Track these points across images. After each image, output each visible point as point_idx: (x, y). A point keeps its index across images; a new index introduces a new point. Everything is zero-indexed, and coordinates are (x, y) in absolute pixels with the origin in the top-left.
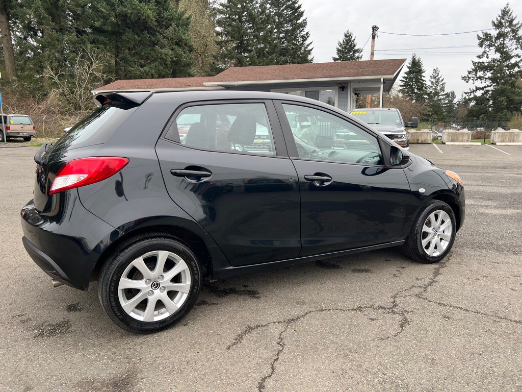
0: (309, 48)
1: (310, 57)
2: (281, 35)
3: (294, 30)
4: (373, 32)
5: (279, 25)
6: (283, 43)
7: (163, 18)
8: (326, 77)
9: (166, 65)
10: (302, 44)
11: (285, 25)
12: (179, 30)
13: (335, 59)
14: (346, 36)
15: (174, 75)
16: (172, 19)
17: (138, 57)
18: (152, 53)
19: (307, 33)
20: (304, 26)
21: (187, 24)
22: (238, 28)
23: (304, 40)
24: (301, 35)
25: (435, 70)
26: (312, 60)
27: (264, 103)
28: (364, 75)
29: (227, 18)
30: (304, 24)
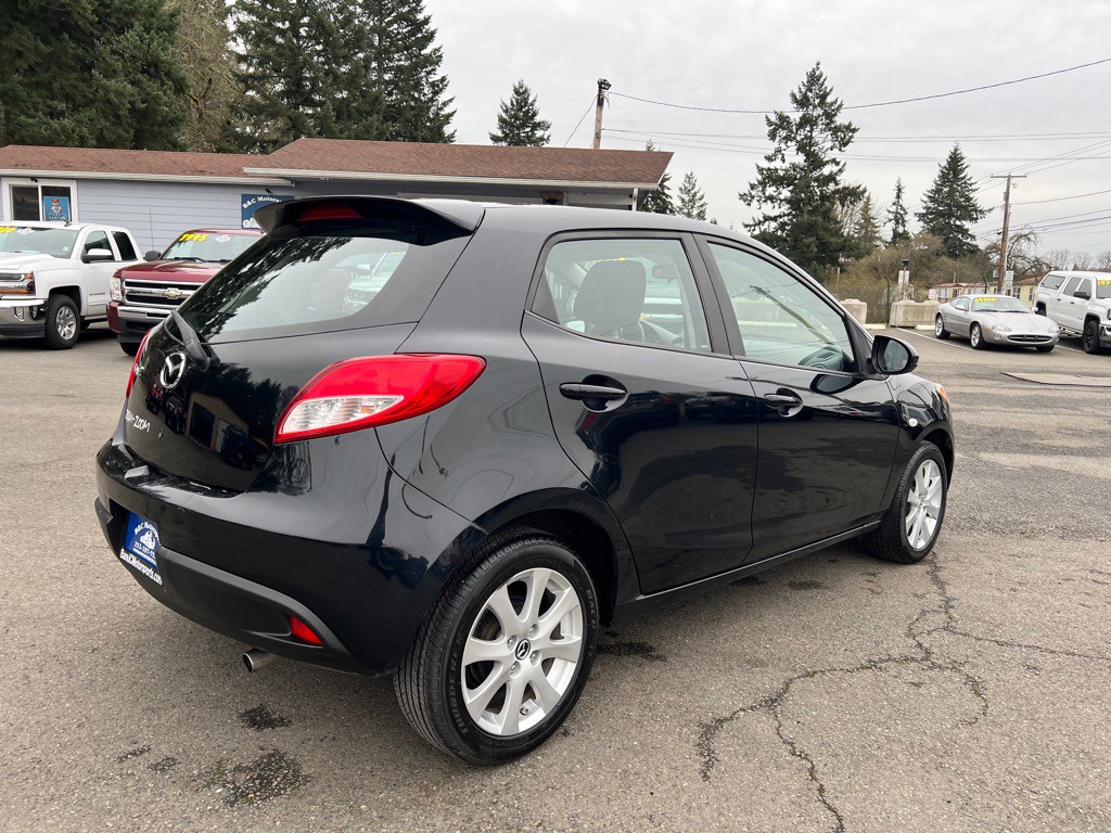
0: (447, 111)
1: (447, 130)
2: (387, 77)
3: (415, 67)
4: (600, 91)
5: (382, 54)
6: (390, 94)
7: (109, 6)
8: (523, 177)
9: (118, 117)
10: (432, 100)
11: (396, 56)
12: (152, 39)
13: (495, 139)
14: (517, 92)
15: (138, 143)
16: (133, 13)
17: (44, 93)
18: (82, 86)
19: (443, 79)
20: (437, 64)
21: (171, 29)
22: (291, 49)
23: (436, 93)
24: (430, 80)
25: (689, 178)
26: (452, 136)
27: (680, 239)
29: (264, 25)
30: (435, 60)
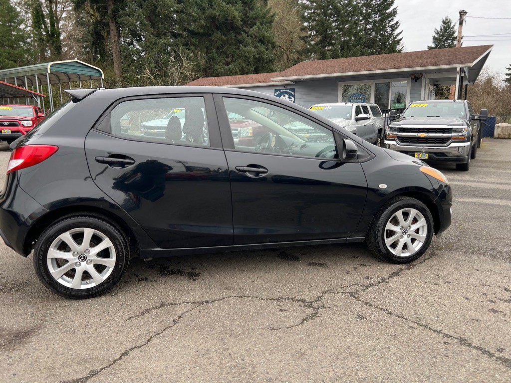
0: (399, 38)
1: (399, 47)
2: (368, 27)
3: (382, 20)
4: (460, 16)
5: (367, 17)
6: (370, 34)
7: (248, 17)
9: (249, 62)
10: (391, 34)
11: (373, 16)
12: (263, 28)
13: (430, 48)
14: (444, 22)
15: (256, 71)
16: (256, 18)
17: (224, 56)
18: (237, 51)
19: (397, 23)
20: (394, 16)
21: (272, 22)
22: (322, 22)
23: (393, 30)
24: (390, 24)
26: (401, 50)
27: (203, 97)
28: (438, 65)
29: (311, 13)
30: (394, 13)
